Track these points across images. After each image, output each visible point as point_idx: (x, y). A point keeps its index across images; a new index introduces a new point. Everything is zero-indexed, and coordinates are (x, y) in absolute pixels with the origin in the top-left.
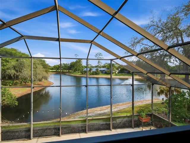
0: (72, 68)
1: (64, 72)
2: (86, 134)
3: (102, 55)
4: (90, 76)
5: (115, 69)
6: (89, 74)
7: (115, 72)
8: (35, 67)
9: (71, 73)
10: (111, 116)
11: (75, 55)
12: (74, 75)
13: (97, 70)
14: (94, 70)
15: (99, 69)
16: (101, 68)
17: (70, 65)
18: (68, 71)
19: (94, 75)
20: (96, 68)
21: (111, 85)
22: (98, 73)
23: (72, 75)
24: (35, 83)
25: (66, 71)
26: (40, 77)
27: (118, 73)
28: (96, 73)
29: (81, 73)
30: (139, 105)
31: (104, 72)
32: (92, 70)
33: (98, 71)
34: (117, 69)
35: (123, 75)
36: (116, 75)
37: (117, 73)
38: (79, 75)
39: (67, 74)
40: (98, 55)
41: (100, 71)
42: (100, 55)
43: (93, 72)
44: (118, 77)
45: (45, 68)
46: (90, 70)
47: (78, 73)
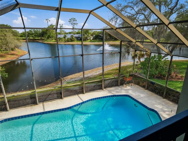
0: (45, 35)
1: (36, 39)
2: (83, 94)
3: (76, 21)
4: (65, 43)
5: (90, 35)
6: (64, 41)
7: (90, 39)
8: (4, 35)
9: (44, 41)
10: (103, 78)
11: (46, 20)
12: (48, 43)
13: (72, 36)
14: (69, 36)
15: (74, 36)
16: (75, 35)
17: (42, 32)
18: (40, 38)
19: (69, 42)
20: (71, 35)
21: (103, 53)
22: (73, 40)
23: (46, 42)
24: (8, 52)
25: (37, 38)
26: (13, 46)
27: (93, 39)
28: (72, 40)
29: (55, 40)
30: (116, 68)
31: (79, 38)
32: (67, 36)
33: (74, 37)
34: (92, 35)
35: (97, 41)
36: (91, 41)
37: (91, 39)
38: (54, 43)
39: (40, 41)
40: (72, 21)
41: (75, 37)
42: (74, 21)
43: (68, 39)
44: (93, 43)
45: (15, 36)
46: (65, 37)
47: (52, 40)
